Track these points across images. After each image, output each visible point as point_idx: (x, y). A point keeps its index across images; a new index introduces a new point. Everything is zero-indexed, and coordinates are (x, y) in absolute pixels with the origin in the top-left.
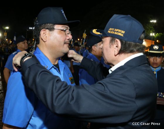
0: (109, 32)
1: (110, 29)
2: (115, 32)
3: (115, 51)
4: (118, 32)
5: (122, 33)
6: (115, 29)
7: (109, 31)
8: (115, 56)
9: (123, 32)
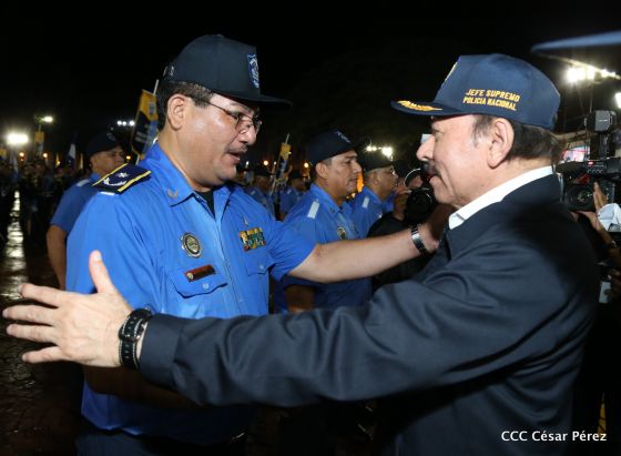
0: (468, 100)
1: (471, 92)
2: (487, 98)
3: (491, 155)
4: (498, 98)
5: (510, 101)
6: (489, 92)
7: (466, 99)
8: (493, 168)
9: (516, 98)
